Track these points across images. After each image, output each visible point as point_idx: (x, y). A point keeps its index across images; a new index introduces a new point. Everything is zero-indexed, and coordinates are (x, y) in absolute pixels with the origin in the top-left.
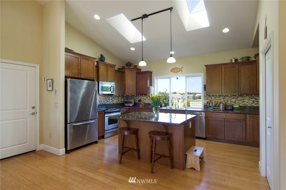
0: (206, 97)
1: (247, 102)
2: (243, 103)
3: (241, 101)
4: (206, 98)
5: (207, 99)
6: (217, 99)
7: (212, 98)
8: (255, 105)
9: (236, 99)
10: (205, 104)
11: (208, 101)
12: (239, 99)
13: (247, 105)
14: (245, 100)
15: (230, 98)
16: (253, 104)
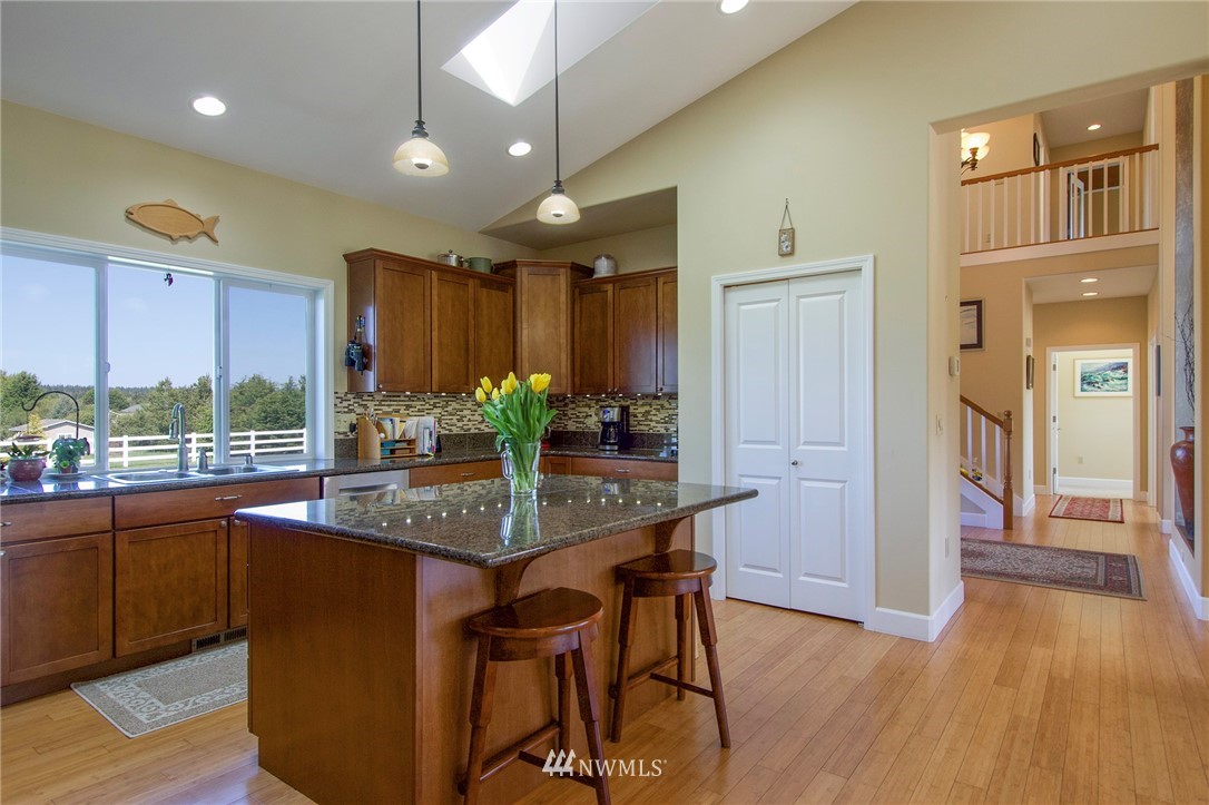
0: (342, 400)
1: (469, 420)
2: (460, 424)
3: (455, 417)
4: (345, 404)
5: (351, 411)
6: (386, 409)
7: (365, 407)
8: (487, 430)
9: (443, 407)
10: (342, 437)
11: (352, 418)
12: (449, 409)
13: (470, 429)
14: (466, 412)
15: (427, 406)
16: (482, 427)
